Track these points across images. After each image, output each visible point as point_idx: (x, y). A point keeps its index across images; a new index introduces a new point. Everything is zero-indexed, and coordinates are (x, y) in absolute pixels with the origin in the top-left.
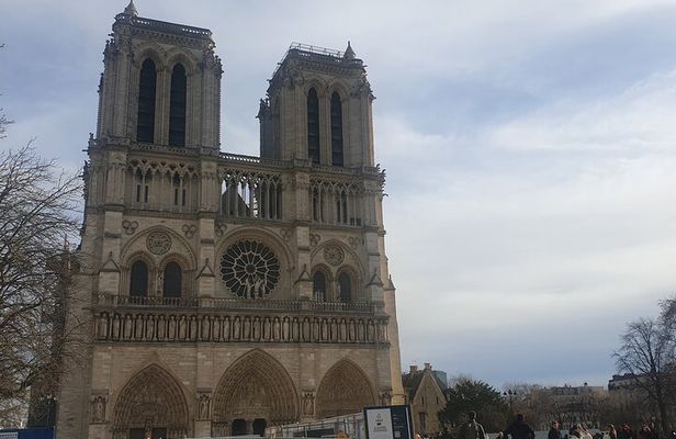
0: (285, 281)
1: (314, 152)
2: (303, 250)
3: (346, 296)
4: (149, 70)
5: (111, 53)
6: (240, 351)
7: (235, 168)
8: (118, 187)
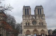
0: (37, 24)
1: (39, 13)
2: (38, 21)
3: (42, 24)
4: (26, 10)
5: (23, 9)
6: (34, 29)
7: (32, 16)
8: (24, 18)
